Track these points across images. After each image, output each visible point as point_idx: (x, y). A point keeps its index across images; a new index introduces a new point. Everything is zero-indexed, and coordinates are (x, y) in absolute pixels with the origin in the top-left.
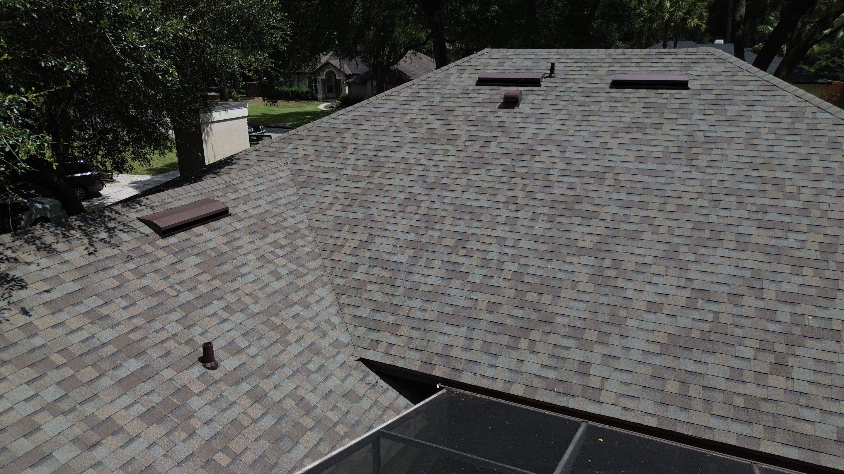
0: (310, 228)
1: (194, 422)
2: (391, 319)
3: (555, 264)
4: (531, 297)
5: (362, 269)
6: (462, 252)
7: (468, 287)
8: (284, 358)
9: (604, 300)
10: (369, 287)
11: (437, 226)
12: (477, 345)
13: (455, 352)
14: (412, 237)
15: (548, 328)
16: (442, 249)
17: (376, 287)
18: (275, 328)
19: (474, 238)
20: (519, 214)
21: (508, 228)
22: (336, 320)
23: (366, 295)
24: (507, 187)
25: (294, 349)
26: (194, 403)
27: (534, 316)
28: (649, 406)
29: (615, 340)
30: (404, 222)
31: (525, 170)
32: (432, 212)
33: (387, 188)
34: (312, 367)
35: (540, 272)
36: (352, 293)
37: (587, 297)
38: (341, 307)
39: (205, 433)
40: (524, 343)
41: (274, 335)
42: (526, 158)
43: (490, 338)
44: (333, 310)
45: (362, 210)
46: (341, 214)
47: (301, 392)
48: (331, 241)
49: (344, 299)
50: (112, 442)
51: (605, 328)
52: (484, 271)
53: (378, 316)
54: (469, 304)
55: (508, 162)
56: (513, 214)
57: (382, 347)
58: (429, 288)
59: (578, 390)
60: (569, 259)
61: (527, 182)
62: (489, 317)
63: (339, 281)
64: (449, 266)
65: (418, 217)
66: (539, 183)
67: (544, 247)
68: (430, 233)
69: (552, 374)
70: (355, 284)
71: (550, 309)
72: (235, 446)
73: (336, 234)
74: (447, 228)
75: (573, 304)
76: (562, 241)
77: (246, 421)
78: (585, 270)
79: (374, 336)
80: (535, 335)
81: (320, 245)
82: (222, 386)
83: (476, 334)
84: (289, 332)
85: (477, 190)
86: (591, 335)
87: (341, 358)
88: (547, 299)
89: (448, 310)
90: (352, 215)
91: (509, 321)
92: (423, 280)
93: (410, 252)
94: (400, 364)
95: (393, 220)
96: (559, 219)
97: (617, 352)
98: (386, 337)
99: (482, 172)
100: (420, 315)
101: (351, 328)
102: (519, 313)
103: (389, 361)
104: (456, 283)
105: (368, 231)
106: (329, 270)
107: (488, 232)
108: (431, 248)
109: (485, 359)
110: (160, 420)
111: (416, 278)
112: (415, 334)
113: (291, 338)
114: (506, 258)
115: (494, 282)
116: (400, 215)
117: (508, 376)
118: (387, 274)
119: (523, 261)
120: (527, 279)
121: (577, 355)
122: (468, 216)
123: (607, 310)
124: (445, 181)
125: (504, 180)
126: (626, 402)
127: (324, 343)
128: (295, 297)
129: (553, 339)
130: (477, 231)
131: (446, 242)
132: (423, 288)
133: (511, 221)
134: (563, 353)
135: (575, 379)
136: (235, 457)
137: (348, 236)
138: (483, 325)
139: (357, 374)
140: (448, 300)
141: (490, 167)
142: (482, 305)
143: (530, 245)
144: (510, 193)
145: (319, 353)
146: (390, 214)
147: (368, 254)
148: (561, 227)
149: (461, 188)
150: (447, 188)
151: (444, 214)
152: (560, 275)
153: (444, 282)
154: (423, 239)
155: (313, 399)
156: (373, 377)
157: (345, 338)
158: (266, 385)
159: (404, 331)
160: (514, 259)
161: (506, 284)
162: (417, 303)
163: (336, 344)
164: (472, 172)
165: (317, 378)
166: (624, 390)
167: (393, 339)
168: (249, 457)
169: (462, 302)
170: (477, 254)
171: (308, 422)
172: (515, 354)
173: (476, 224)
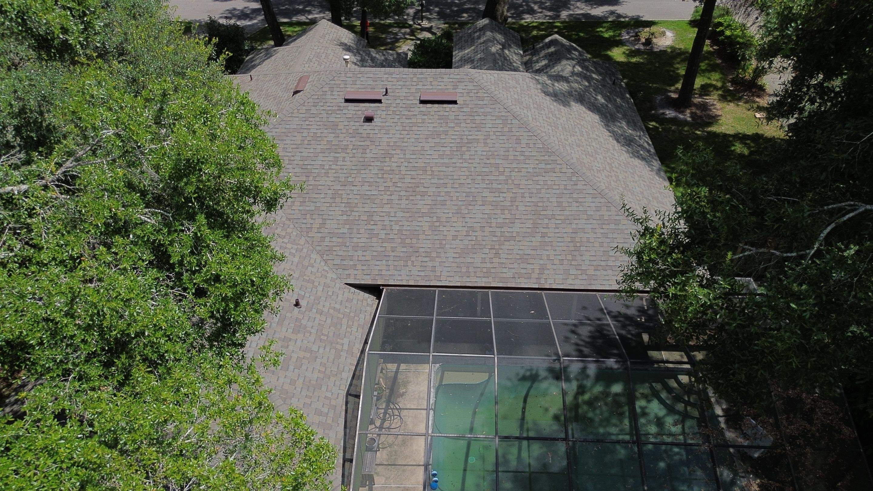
0: (289, 220)
1: (308, 329)
2: (351, 263)
3: (414, 223)
4: (408, 241)
5: (327, 239)
6: (372, 223)
7: (380, 241)
8: (319, 294)
9: (436, 237)
10: (334, 249)
11: (355, 209)
12: (391, 268)
13: (384, 273)
14: (345, 217)
15: (417, 254)
16: (362, 222)
17: (338, 248)
18: (308, 281)
19: (375, 214)
20: (393, 197)
21: (389, 206)
22: (326, 268)
23: (335, 253)
24: (382, 180)
25: (320, 288)
26: (304, 322)
27: (411, 250)
28: (457, 279)
29: (442, 255)
30: (338, 209)
31: (389, 168)
32: (350, 201)
33: (320, 187)
34: (330, 293)
35: (409, 228)
36: (328, 253)
37: (429, 237)
38: (326, 261)
39: (314, 331)
40: (410, 263)
41: (310, 285)
42: (387, 160)
43: (396, 263)
44: (323, 263)
45: (312, 204)
46: (301, 208)
47: (332, 305)
48: (303, 226)
49: (325, 257)
50: (291, 343)
51: (439, 250)
52: (385, 232)
53: (345, 263)
54: (383, 249)
55: (378, 164)
56: (389, 197)
57: (352, 277)
58: (363, 244)
59: (433, 278)
60: (419, 219)
61: (391, 176)
62: (393, 254)
63: (319, 248)
64: (368, 231)
65: (344, 205)
66: (397, 176)
67: (408, 215)
68: (353, 213)
69: (422, 274)
70: (327, 248)
71: (416, 245)
72: (325, 332)
73: (305, 221)
74: (361, 209)
75: (425, 241)
76: (415, 210)
77: (323, 323)
78: (427, 224)
79: (347, 272)
80: (413, 259)
81: (299, 229)
82: (307, 313)
83: (390, 263)
84: (314, 282)
85: (368, 184)
86: (434, 255)
87: (337, 285)
88: (414, 241)
89: (375, 254)
90: (308, 208)
91: (402, 255)
92: (359, 240)
93: (348, 226)
94: (363, 282)
95: (331, 209)
96: (411, 198)
97: (444, 260)
98: (352, 272)
99: (367, 171)
100: (363, 258)
101: (334, 270)
102: (404, 250)
103: (357, 282)
104: (374, 240)
105: (321, 217)
106: (310, 242)
107: (381, 210)
108: (356, 222)
109: (396, 273)
110: (299, 332)
111: (355, 240)
112: (364, 268)
113: (316, 284)
114: (393, 223)
115: (391, 236)
116: (334, 205)
117: (408, 278)
118: (340, 240)
119: (400, 223)
120: (404, 233)
121: (430, 264)
122: (369, 201)
123: (438, 242)
124: (350, 179)
125: (380, 176)
126: (449, 279)
127: (328, 281)
128: (306, 263)
129: (420, 259)
130: (376, 210)
131: (363, 218)
132: (360, 245)
133: (389, 202)
134: (425, 264)
135: (431, 274)
136: (327, 336)
137: (312, 221)
138: (392, 258)
139: (346, 290)
140: (373, 249)
141: (371, 168)
142: (389, 249)
143: (402, 214)
144: (385, 184)
145: (329, 287)
146: (328, 205)
147: (326, 231)
148: (413, 202)
149: (359, 184)
150: (352, 184)
151: (356, 201)
152: (417, 228)
153: (369, 240)
154: (351, 218)
155: (338, 306)
156: (353, 289)
157: (335, 276)
158: (320, 307)
159: (359, 267)
160: (397, 222)
161: (396, 237)
162: (360, 253)
163: (332, 280)
164: (362, 172)
165: (334, 297)
166: (448, 274)
167: (356, 272)
168: (331, 334)
169: (380, 249)
170: (379, 223)
171: (341, 316)
172: (407, 268)
173: (374, 206)
